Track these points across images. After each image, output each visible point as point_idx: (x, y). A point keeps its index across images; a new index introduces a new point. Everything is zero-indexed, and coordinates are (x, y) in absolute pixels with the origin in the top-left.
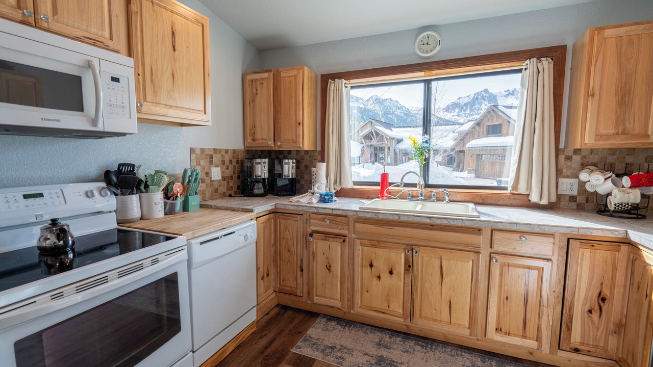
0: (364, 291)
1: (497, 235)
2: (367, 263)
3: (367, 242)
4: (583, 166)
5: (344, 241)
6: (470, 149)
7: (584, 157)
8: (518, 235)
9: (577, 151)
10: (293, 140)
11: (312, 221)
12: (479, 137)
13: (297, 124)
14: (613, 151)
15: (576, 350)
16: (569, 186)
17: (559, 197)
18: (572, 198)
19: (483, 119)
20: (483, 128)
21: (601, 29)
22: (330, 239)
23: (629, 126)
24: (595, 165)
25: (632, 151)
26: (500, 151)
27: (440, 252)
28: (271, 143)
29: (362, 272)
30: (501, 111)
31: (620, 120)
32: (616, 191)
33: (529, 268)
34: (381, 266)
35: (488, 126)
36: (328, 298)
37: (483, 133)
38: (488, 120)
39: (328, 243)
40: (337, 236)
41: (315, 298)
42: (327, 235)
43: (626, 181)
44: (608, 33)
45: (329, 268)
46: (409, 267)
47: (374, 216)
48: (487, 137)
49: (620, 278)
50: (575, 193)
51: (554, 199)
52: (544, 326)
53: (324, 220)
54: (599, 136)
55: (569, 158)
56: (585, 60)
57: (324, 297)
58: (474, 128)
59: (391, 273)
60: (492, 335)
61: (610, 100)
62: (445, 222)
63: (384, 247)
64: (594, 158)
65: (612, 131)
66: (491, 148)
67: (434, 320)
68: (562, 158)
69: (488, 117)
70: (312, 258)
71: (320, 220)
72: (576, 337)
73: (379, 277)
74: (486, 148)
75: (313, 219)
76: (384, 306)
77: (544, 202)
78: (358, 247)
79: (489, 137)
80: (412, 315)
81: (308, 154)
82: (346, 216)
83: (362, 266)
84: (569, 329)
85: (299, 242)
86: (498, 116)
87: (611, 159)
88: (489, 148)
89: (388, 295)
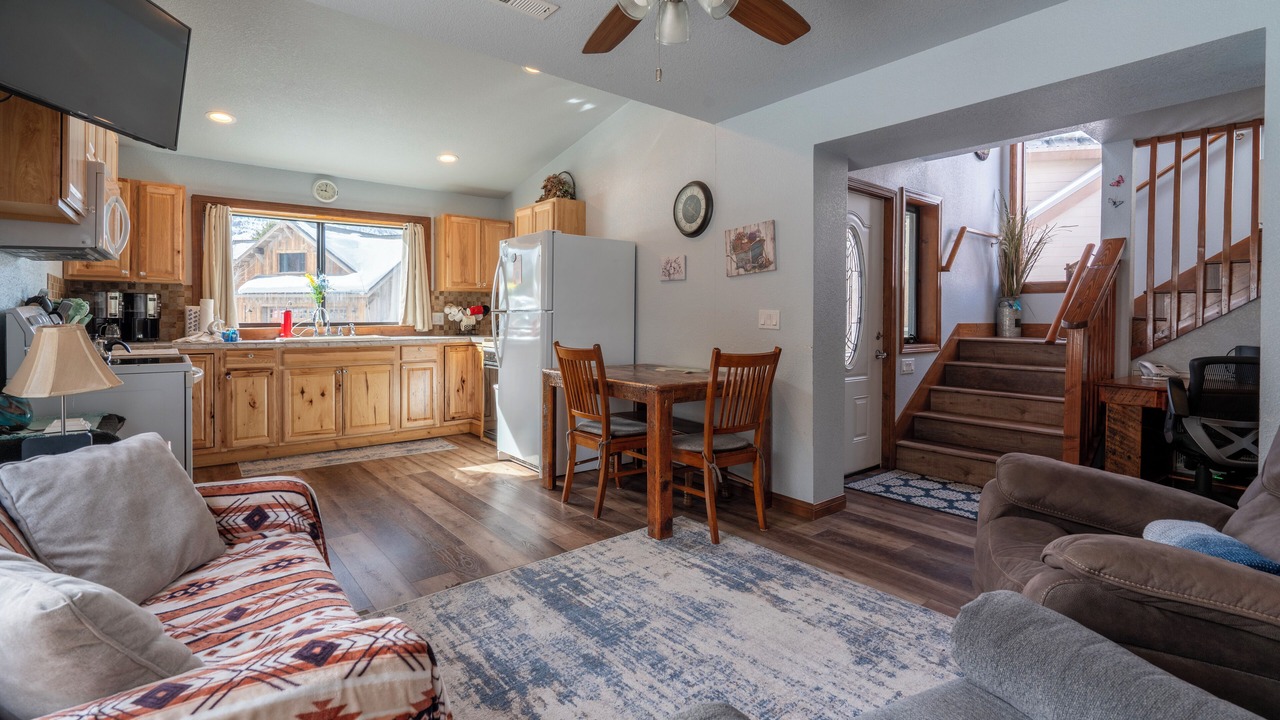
0: (296, 418)
1: (405, 350)
2: (297, 391)
3: (298, 371)
4: (446, 303)
5: (271, 374)
6: (248, 296)
7: (446, 297)
8: (416, 348)
9: (441, 293)
10: (167, 272)
11: (228, 358)
12: (262, 275)
13: (175, 253)
14: (460, 293)
15: (453, 418)
16: (439, 319)
17: (434, 326)
18: (441, 327)
19: (269, 242)
20: (271, 258)
21: (449, 216)
22: (254, 375)
23: (467, 277)
24: (452, 302)
25: (470, 293)
26: (306, 301)
27: (365, 369)
28: (126, 272)
29: (292, 401)
30: (303, 231)
31: (463, 274)
32: (464, 318)
33: (425, 369)
34: (313, 391)
35: (281, 254)
36: (252, 437)
37: (271, 268)
38: (280, 244)
39: (250, 379)
40: (261, 370)
41: (234, 442)
42: (249, 372)
43: (468, 311)
44: (453, 219)
45: (253, 405)
46: (339, 386)
47: (304, 346)
48: (279, 275)
49: (470, 367)
50: (442, 323)
51: (431, 328)
52: (435, 407)
53: (246, 355)
54: (454, 283)
55: (437, 298)
56: (443, 233)
57: (247, 438)
58: (251, 256)
59: (323, 395)
60: (406, 424)
61: (457, 261)
62: (368, 344)
63: (316, 373)
64: (451, 298)
65: (459, 280)
66: (290, 296)
67: (362, 426)
68: (433, 297)
69: (280, 238)
70: (229, 398)
71: (239, 356)
72: (453, 410)
73: (311, 402)
74: (280, 296)
75: (230, 356)
76: (318, 428)
77: (426, 329)
78: (288, 377)
79: (284, 275)
80: (344, 428)
81: (167, 289)
82: (272, 349)
83: (293, 395)
84: (449, 405)
85: (208, 384)
86: (298, 238)
87: (460, 299)
88: (285, 296)
89: (321, 415)
